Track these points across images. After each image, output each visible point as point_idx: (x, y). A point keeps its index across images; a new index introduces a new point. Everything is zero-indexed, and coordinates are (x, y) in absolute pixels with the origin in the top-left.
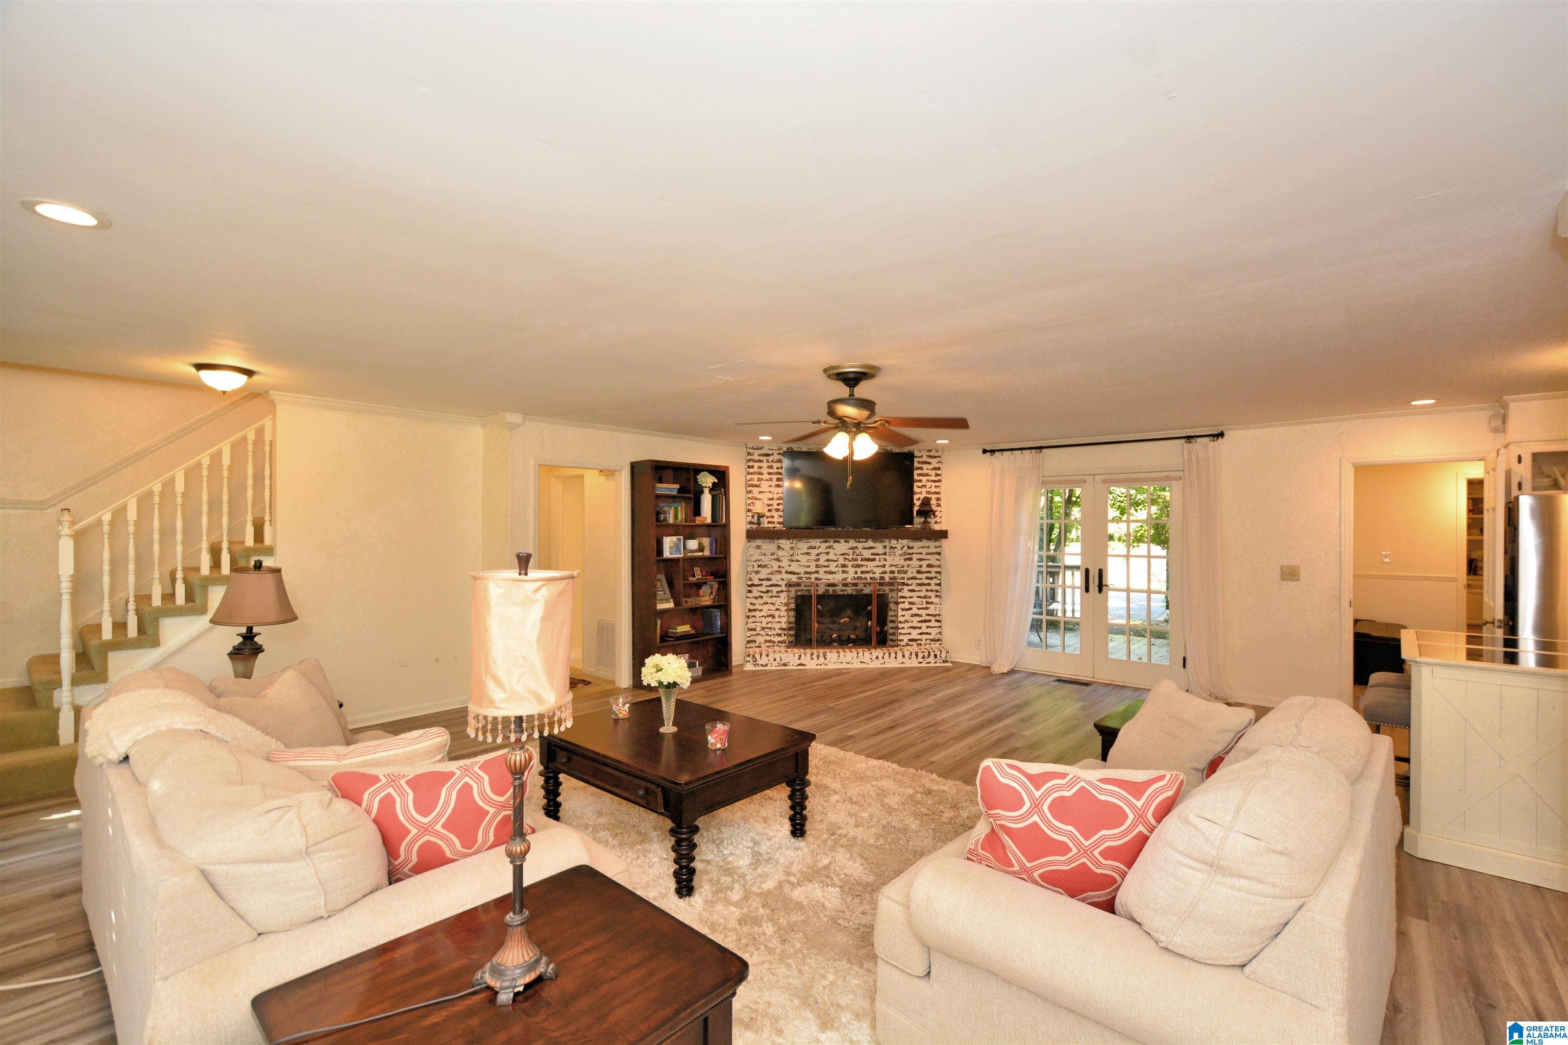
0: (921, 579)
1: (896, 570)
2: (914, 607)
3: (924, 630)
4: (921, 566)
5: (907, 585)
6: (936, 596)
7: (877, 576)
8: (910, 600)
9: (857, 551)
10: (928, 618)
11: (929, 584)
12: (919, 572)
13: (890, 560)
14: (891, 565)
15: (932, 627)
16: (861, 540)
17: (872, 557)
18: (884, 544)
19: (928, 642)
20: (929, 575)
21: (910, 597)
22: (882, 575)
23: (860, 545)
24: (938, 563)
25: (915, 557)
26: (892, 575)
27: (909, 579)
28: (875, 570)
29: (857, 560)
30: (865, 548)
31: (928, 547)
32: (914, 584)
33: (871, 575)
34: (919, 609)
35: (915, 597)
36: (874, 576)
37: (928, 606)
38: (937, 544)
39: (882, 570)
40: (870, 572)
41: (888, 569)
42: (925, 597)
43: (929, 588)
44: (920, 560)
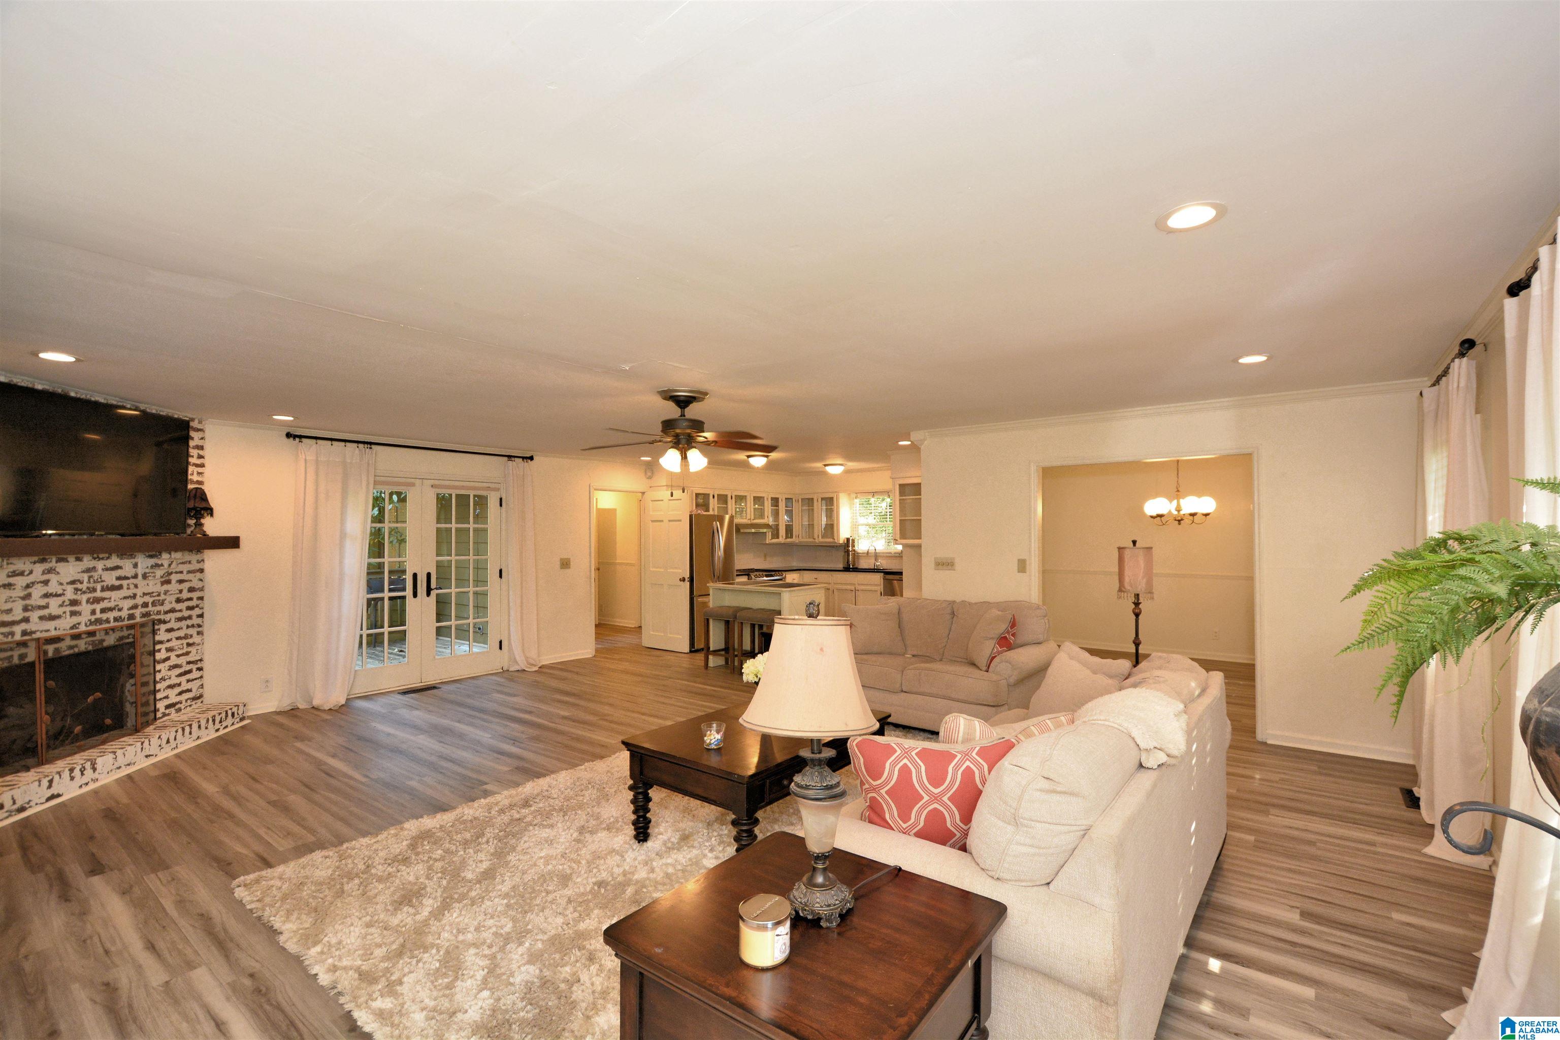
0: (180, 611)
1: (150, 600)
2: (172, 655)
3: (185, 686)
4: (181, 591)
5: (165, 622)
6: (199, 633)
7: (124, 614)
8: (168, 645)
9: (96, 575)
10: (188, 668)
11: (190, 617)
12: (178, 601)
13: (144, 586)
14: (145, 594)
15: (193, 680)
16: (101, 556)
17: (118, 583)
18: (134, 561)
19: (189, 702)
20: (190, 603)
21: (168, 641)
22: (131, 612)
23: (100, 565)
24: (200, 585)
25: (173, 578)
26: (144, 610)
27: (166, 613)
28: (122, 604)
29: (94, 590)
30: (107, 569)
31: (190, 562)
32: (173, 620)
33: (116, 614)
34: (178, 656)
35: (174, 640)
36: (119, 614)
37: (190, 649)
38: (199, 557)
39: (131, 603)
40: (114, 609)
41: (139, 601)
42: (186, 637)
43: (189, 622)
44: (181, 582)
